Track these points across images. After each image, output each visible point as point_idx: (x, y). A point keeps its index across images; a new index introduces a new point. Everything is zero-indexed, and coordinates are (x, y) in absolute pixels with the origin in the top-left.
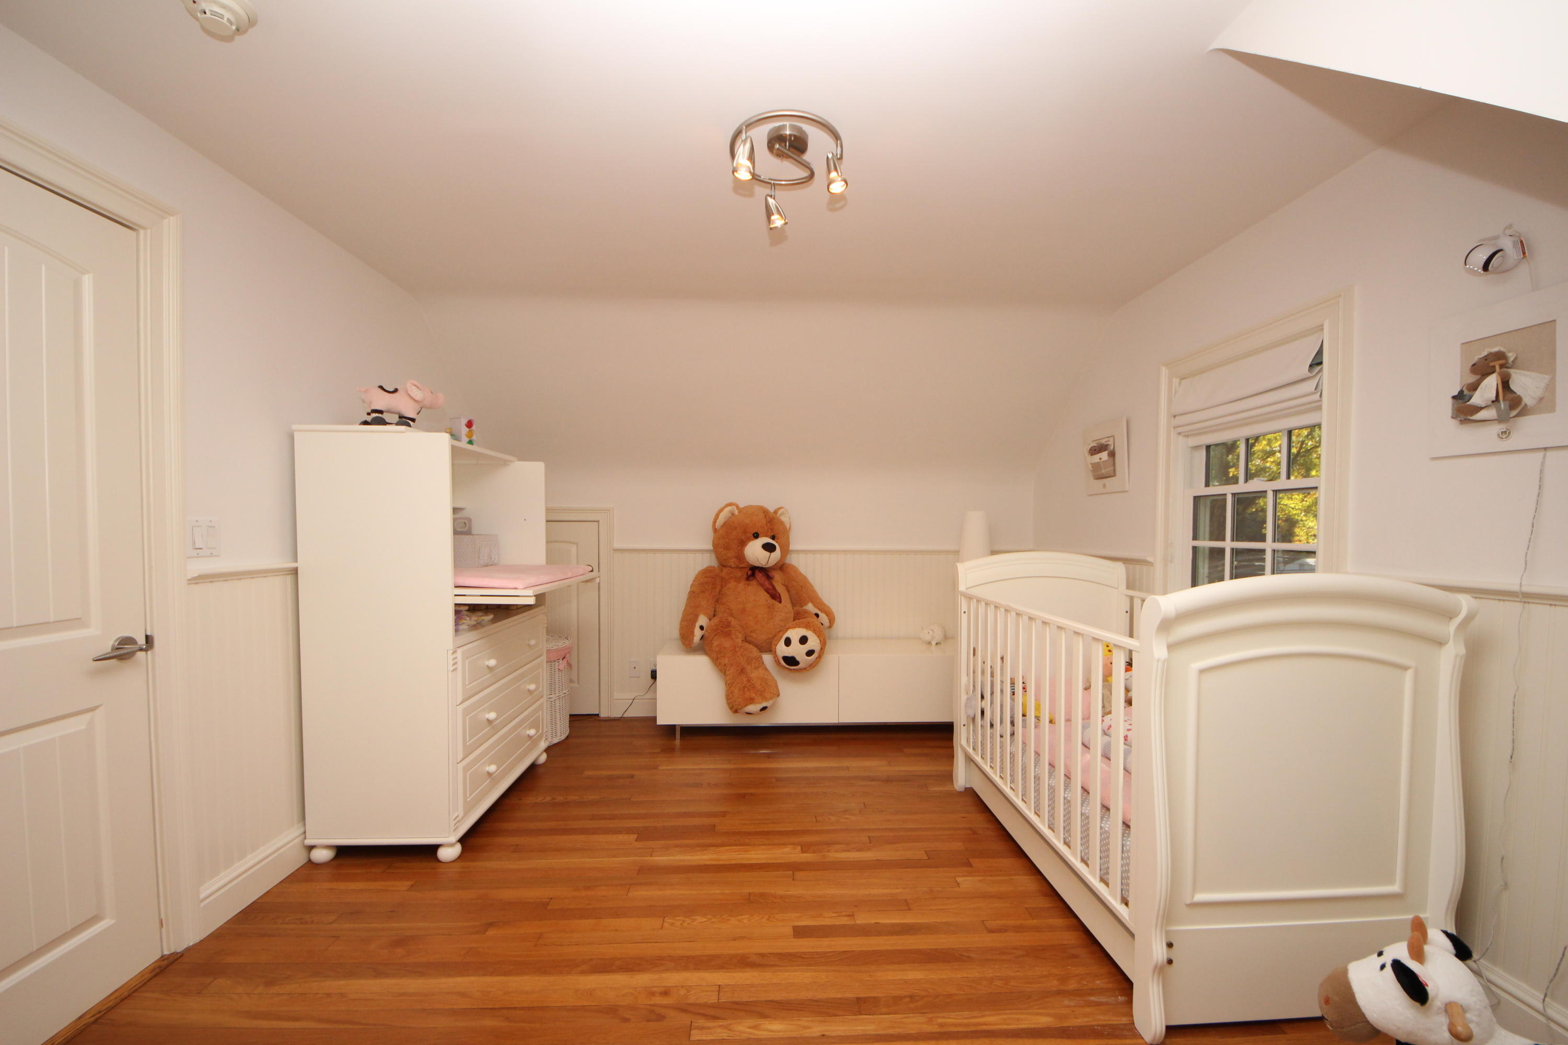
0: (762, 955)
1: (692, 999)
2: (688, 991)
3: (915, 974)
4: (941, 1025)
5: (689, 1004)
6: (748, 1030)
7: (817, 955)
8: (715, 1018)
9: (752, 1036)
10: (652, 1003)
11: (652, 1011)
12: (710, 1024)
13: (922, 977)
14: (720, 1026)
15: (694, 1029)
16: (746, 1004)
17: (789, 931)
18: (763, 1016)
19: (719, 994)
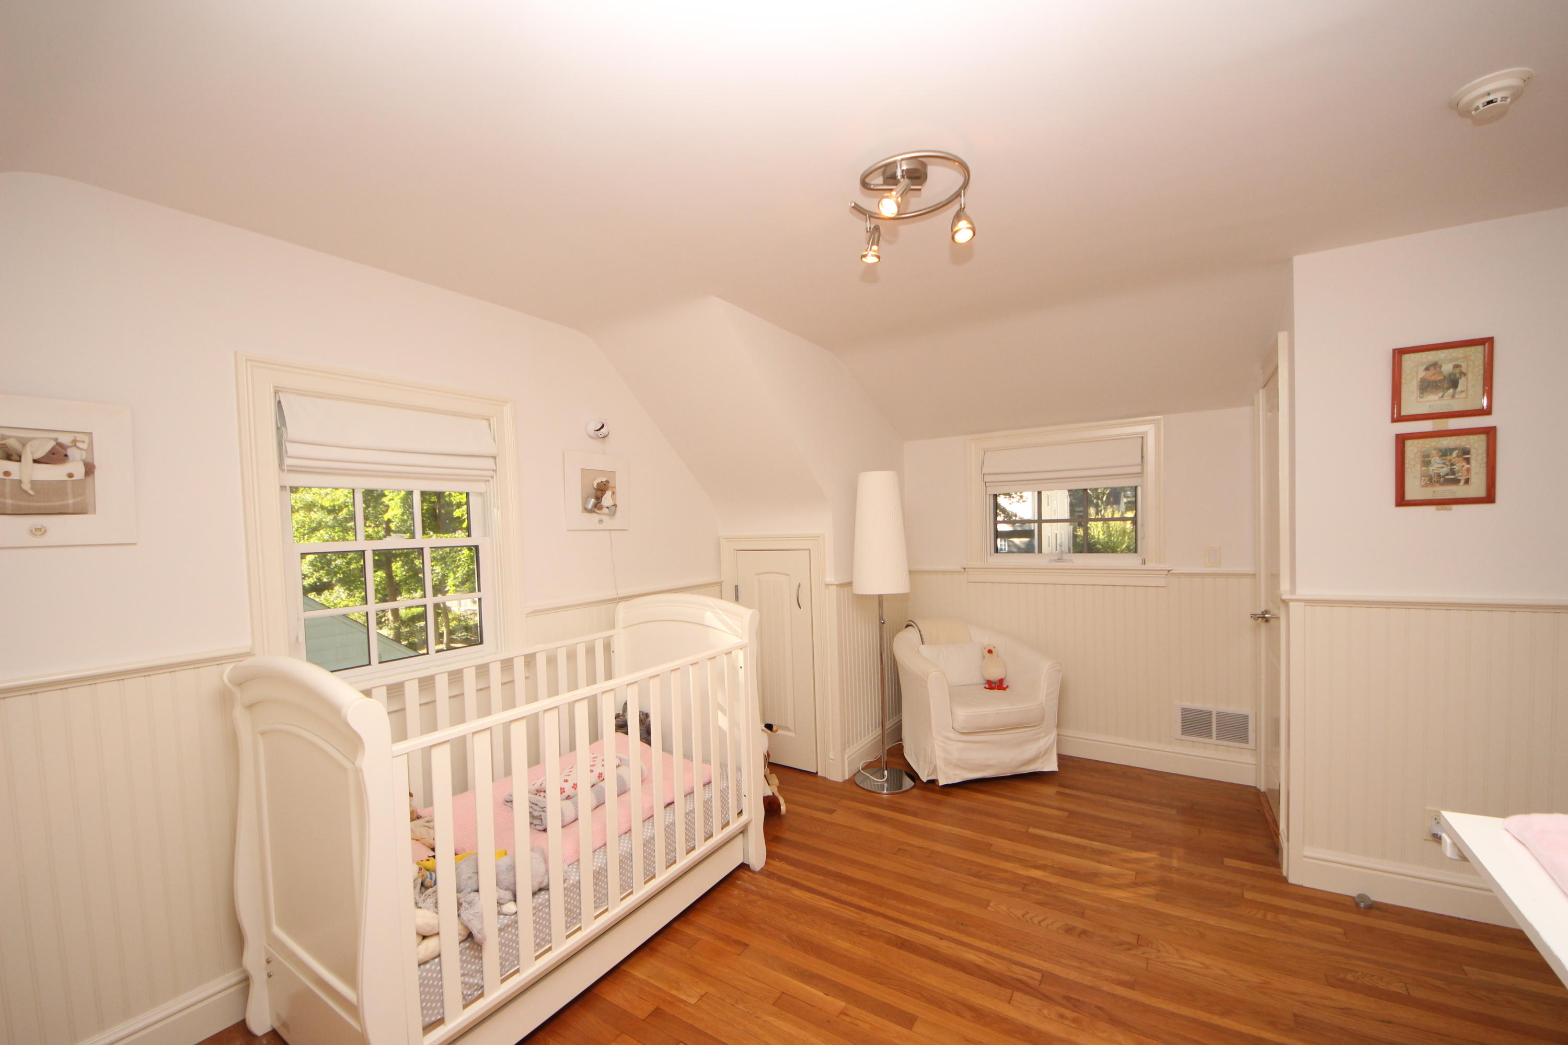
0: (958, 1014)
1: (1037, 1002)
2: (1040, 1010)
3: (843, 944)
4: (858, 913)
5: (1041, 999)
6: (994, 963)
7: (906, 991)
8: (1020, 981)
9: (993, 958)
10: (1076, 1014)
11: (1075, 1006)
12: (1024, 978)
13: (839, 941)
14: (1017, 974)
15: (1038, 980)
16: (988, 980)
17: (918, 1027)
18: (979, 967)
19: (1012, 996)
